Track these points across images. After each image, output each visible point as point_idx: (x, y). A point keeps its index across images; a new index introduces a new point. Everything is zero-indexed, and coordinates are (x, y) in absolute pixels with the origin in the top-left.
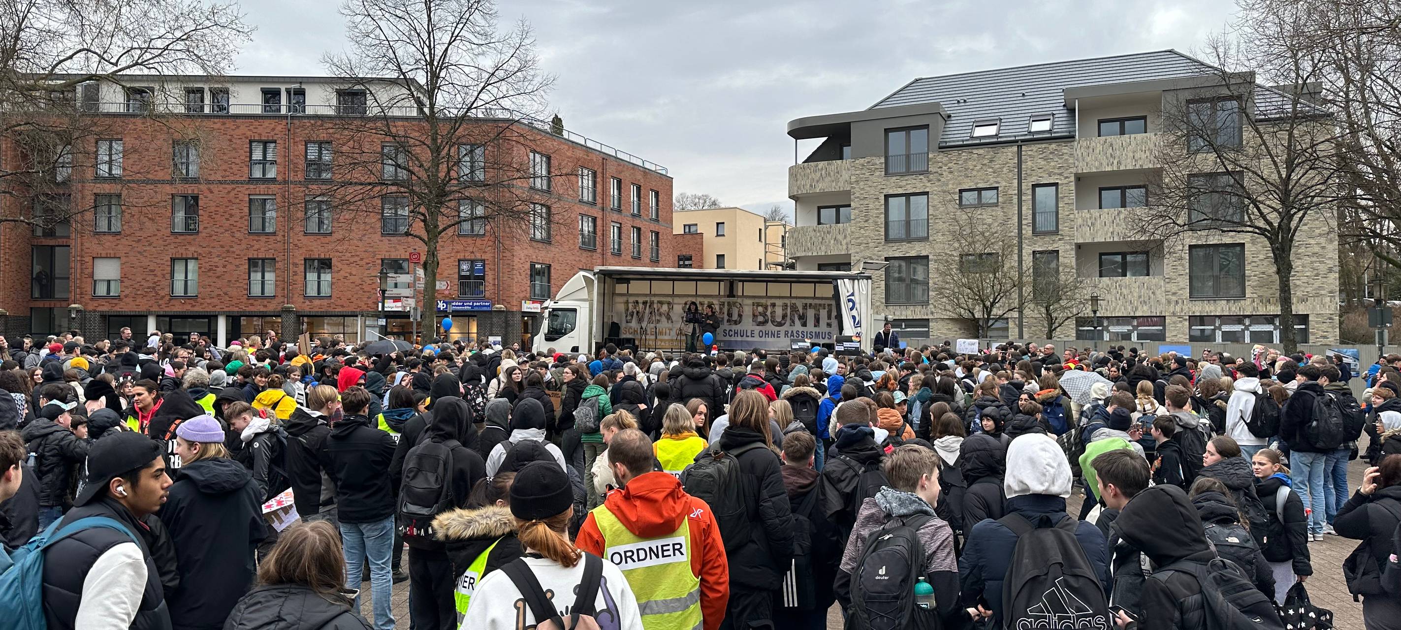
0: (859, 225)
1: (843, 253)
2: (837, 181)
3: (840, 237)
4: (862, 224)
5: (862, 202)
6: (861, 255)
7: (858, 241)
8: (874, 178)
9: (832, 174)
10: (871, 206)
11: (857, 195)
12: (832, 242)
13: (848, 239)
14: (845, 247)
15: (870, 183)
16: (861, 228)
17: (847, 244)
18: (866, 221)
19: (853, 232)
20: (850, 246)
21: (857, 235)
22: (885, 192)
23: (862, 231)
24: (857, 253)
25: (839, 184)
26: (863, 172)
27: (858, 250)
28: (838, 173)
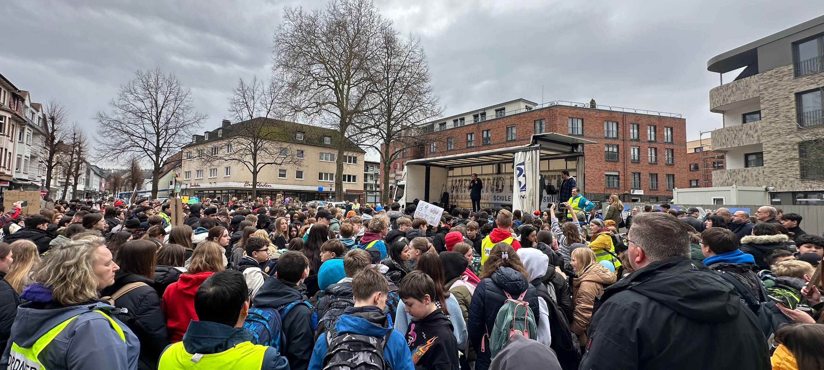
0: (769, 120)
1: (755, 143)
2: (747, 92)
3: (751, 132)
4: (773, 119)
5: (771, 103)
6: (772, 143)
7: (770, 132)
8: (782, 83)
9: (742, 88)
10: (781, 104)
11: (766, 98)
12: (744, 136)
13: (759, 132)
14: (756, 139)
15: (778, 87)
16: (771, 122)
17: (758, 136)
18: (777, 116)
19: (763, 127)
20: (761, 137)
21: (768, 128)
22: (796, 91)
23: (773, 125)
24: (769, 142)
25: (749, 94)
26: (771, 80)
27: (769, 140)
28: (747, 86)
